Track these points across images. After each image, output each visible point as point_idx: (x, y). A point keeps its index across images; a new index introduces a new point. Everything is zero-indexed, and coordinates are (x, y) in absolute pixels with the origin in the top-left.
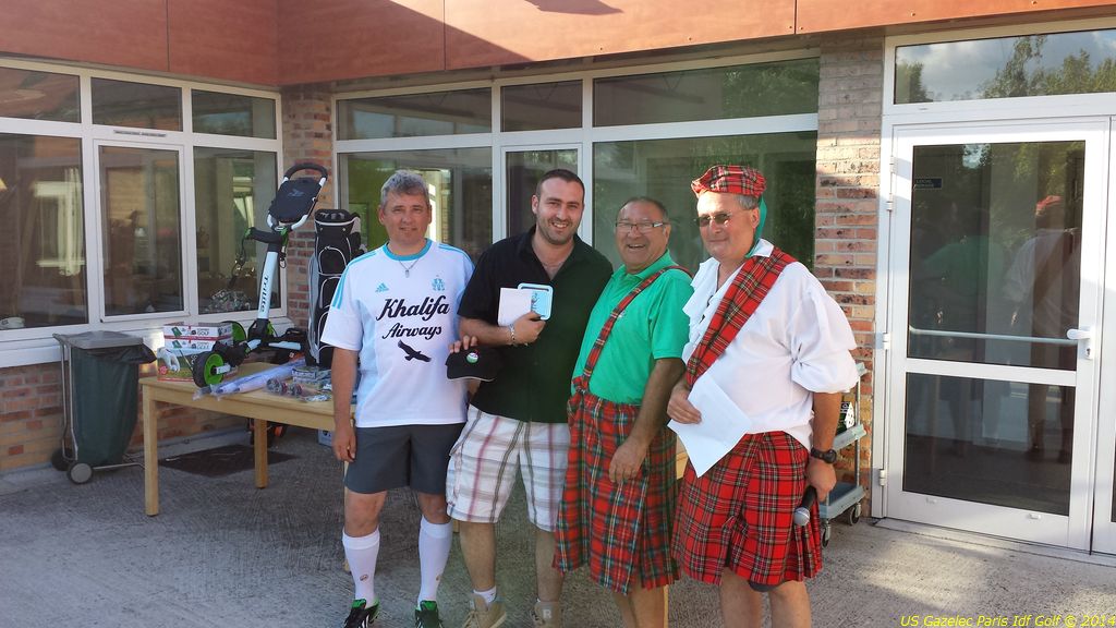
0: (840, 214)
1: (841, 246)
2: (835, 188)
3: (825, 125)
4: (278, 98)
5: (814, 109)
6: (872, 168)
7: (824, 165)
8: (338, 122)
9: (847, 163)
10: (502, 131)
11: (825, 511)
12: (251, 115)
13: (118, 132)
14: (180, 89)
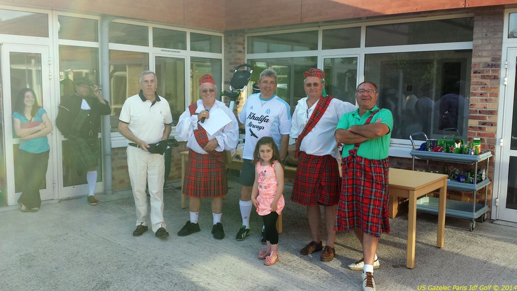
0: (482, 86)
1: (482, 100)
2: (480, 74)
3: (476, 47)
4: (222, 35)
5: (471, 40)
6: (497, 66)
7: (475, 65)
8: (248, 46)
9: (485, 64)
10: (322, 49)
11: (473, 215)
12: (211, 43)
13: (163, 51)
14: (186, 32)
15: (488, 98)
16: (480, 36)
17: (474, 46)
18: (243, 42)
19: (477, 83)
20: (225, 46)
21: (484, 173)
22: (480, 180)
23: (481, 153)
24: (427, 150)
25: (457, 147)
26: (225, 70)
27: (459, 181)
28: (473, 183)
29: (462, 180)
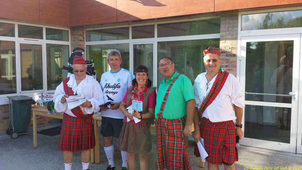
0: (226, 61)
2: (225, 54)
4: (69, 30)
5: (219, 32)
6: (235, 48)
7: (222, 48)
8: (86, 37)
9: (228, 47)
12: (62, 35)
13: (25, 40)
14: (43, 27)
15: (230, 68)
16: (224, 29)
17: (221, 36)
18: (83, 34)
19: (223, 59)
20: (71, 37)
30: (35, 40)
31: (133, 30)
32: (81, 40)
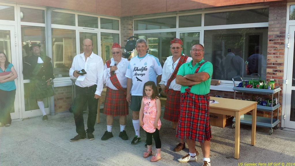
0: (274, 49)
1: (274, 57)
2: (273, 42)
3: (270, 25)
4: (119, 20)
5: (267, 21)
6: (283, 37)
7: (270, 36)
8: (135, 26)
9: (276, 35)
10: (179, 28)
11: (271, 125)
12: (112, 24)
13: (84, 29)
14: (98, 18)
15: (278, 56)
16: (273, 19)
17: (269, 25)
18: (132, 24)
19: (271, 47)
20: (121, 26)
21: (277, 100)
22: (275, 105)
23: (275, 89)
24: (243, 87)
25: (261, 85)
26: (121, 40)
27: (262, 105)
28: (270, 106)
29: (264, 104)
30: (92, 29)
31: (180, 20)
32: (130, 29)
